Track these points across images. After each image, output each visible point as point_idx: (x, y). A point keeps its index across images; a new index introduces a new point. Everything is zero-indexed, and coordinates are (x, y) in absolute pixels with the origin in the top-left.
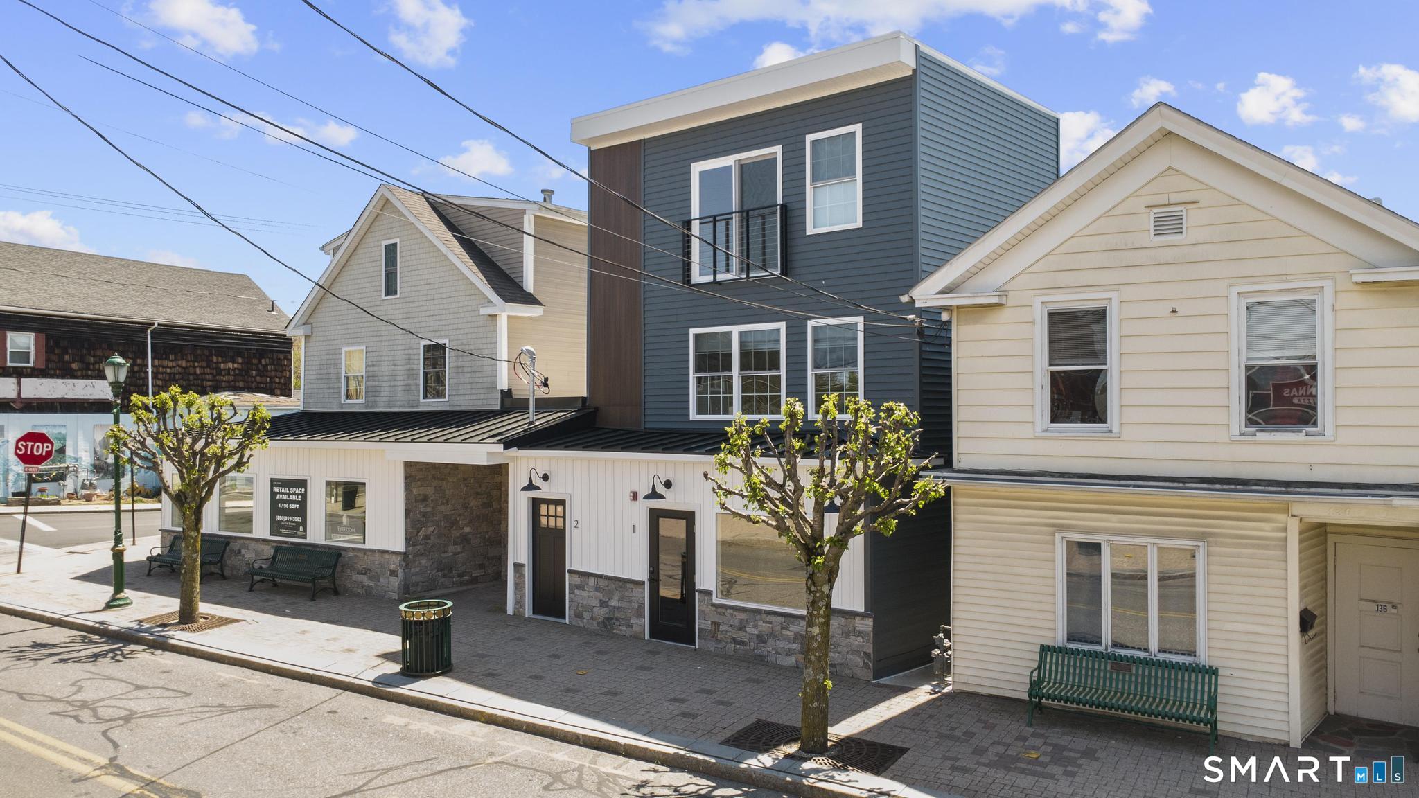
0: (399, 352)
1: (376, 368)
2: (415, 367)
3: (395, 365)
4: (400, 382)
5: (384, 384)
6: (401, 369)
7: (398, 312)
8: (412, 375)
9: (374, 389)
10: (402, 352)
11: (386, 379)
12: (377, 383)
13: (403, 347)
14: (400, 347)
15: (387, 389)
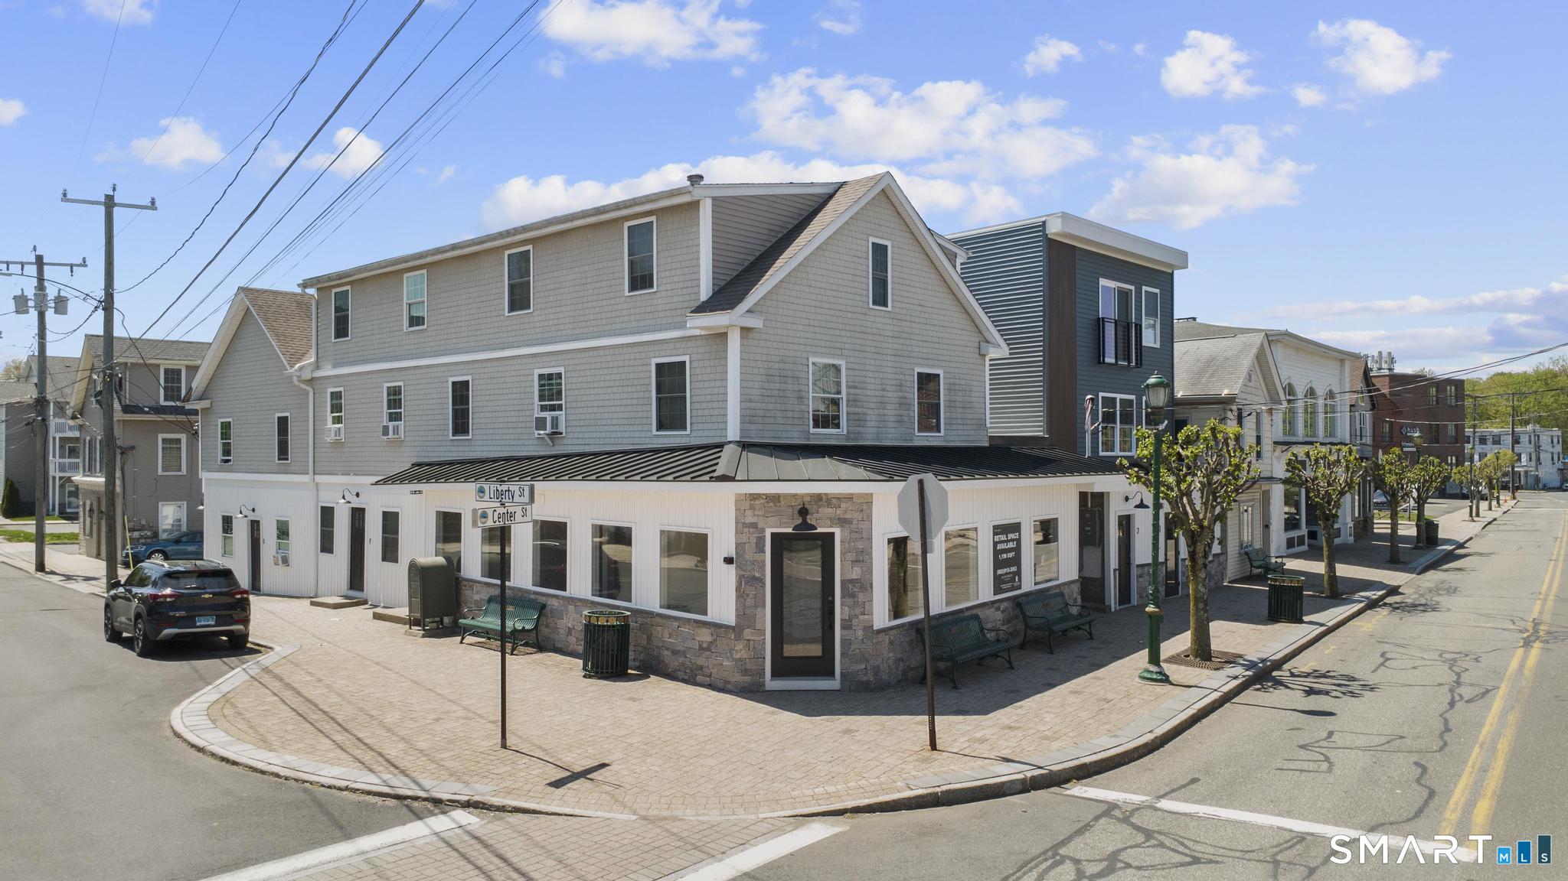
0: (889, 376)
1: (858, 391)
2: (908, 396)
3: (884, 390)
4: (891, 411)
5: (870, 412)
6: (892, 395)
7: (888, 327)
8: (904, 404)
9: (856, 417)
10: (893, 376)
11: (873, 405)
12: (860, 410)
13: (894, 370)
14: (890, 370)
15: (874, 417)
